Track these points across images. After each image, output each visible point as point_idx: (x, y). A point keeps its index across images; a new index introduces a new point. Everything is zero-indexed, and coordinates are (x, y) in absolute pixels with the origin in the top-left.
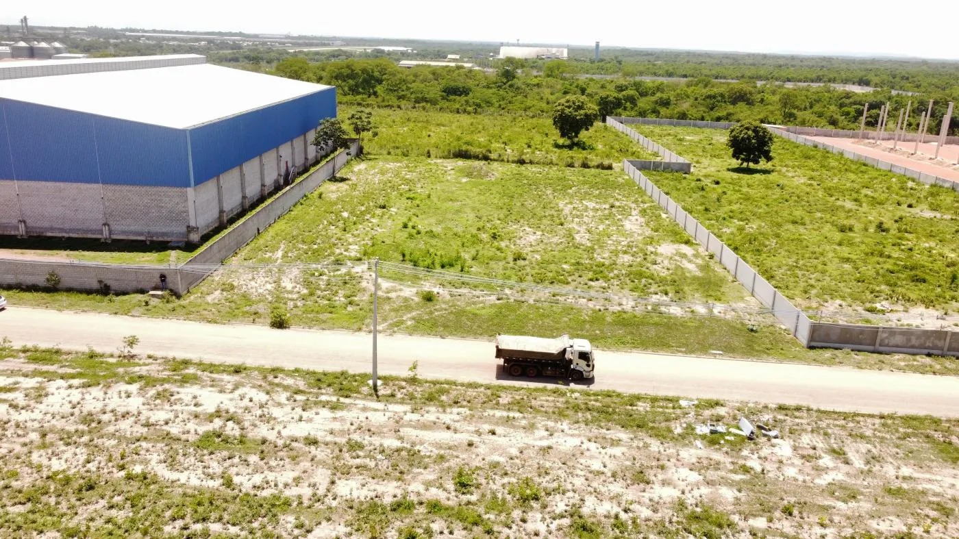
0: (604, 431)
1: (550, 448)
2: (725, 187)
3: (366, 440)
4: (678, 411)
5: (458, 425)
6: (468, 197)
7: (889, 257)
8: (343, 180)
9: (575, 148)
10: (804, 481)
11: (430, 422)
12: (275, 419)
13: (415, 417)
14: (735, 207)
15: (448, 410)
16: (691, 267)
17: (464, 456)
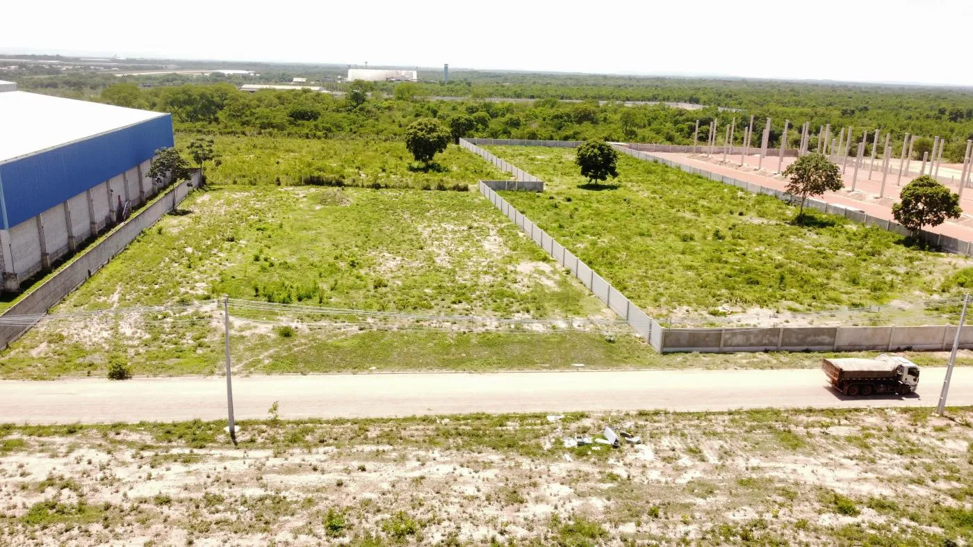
0: (476, 454)
1: (422, 478)
2: (576, 204)
3: (226, 492)
4: (546, 427)
5: (325, 465)
6: (322, 224)
7: (726, 262)
8: (184, 213)
9: (430, 171)
10: (667, 483)
11: (296, 465)
12: (119, 480)
13: (278, 461)
14: (587, 222)
15: (314, 450)
16: (550, 283)
17: (334, 497)
